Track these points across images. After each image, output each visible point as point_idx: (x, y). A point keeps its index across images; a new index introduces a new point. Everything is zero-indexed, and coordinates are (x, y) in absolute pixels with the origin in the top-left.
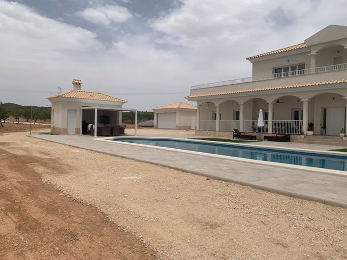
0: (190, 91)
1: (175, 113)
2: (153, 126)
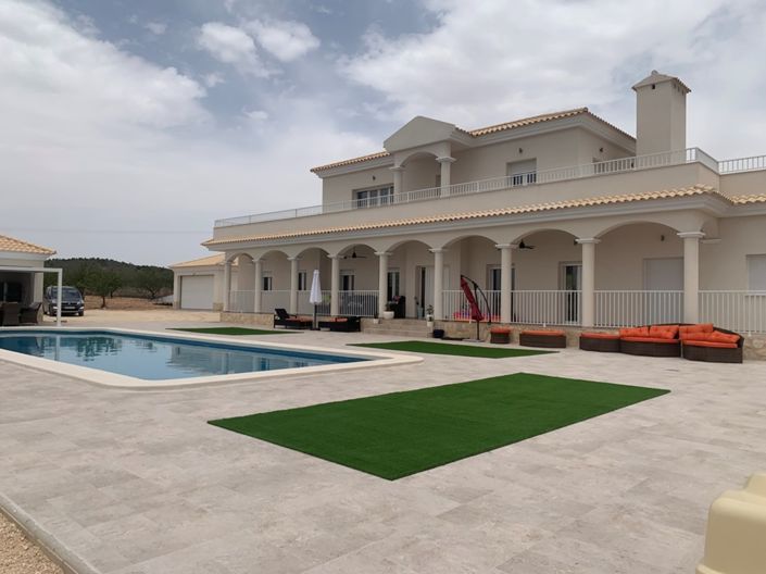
0: (212, 231)
1: (213, 275)
2: (171, 305)
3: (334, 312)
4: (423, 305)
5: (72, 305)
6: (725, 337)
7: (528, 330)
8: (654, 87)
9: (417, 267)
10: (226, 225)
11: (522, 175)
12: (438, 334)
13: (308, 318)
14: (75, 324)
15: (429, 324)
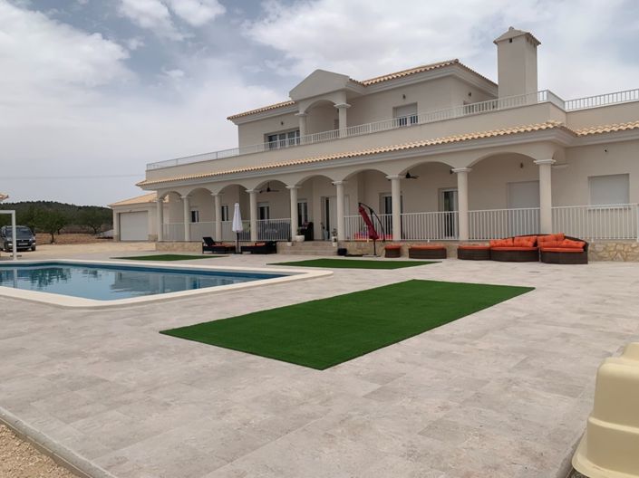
0: (145, 173)
1: (147, 211)
2: (112, 238)
3: (254, 238)
4: (328, 229)
5: (25, 241)
6: (573, 243)
7: (415, 245)
8: (511, 41)
9: (323, 197)
10: (156, 167)
11: (406, 118)
12: (342, 252)
13: (232, 244)
14: (28, 257)
15: (334, 244)
